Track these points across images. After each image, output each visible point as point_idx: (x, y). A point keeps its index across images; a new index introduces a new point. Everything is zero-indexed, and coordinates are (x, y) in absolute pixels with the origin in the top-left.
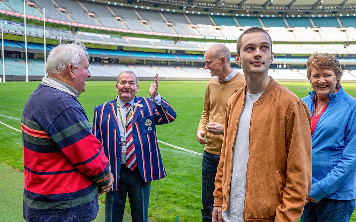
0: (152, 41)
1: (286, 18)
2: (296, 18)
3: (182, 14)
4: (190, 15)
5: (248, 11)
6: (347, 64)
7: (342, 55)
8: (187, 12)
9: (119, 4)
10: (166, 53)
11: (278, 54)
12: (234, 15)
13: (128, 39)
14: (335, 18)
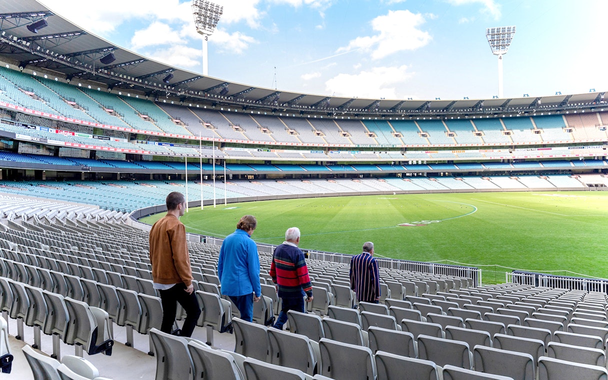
0: (301, 152)
1: (445, 121)
2: (456, 120)
3: (331, 120)
4: (339, 120)
5: (403, 115)
6: (514, 170)
7: (509, 160)
8: (336, 118)
9: (262, 113)
10: (317, 164)
11: (439, 161)
12: (388, 118)
13: (276, 152)
14: (497, 119)
